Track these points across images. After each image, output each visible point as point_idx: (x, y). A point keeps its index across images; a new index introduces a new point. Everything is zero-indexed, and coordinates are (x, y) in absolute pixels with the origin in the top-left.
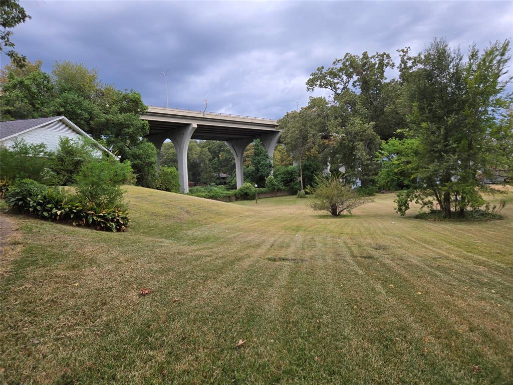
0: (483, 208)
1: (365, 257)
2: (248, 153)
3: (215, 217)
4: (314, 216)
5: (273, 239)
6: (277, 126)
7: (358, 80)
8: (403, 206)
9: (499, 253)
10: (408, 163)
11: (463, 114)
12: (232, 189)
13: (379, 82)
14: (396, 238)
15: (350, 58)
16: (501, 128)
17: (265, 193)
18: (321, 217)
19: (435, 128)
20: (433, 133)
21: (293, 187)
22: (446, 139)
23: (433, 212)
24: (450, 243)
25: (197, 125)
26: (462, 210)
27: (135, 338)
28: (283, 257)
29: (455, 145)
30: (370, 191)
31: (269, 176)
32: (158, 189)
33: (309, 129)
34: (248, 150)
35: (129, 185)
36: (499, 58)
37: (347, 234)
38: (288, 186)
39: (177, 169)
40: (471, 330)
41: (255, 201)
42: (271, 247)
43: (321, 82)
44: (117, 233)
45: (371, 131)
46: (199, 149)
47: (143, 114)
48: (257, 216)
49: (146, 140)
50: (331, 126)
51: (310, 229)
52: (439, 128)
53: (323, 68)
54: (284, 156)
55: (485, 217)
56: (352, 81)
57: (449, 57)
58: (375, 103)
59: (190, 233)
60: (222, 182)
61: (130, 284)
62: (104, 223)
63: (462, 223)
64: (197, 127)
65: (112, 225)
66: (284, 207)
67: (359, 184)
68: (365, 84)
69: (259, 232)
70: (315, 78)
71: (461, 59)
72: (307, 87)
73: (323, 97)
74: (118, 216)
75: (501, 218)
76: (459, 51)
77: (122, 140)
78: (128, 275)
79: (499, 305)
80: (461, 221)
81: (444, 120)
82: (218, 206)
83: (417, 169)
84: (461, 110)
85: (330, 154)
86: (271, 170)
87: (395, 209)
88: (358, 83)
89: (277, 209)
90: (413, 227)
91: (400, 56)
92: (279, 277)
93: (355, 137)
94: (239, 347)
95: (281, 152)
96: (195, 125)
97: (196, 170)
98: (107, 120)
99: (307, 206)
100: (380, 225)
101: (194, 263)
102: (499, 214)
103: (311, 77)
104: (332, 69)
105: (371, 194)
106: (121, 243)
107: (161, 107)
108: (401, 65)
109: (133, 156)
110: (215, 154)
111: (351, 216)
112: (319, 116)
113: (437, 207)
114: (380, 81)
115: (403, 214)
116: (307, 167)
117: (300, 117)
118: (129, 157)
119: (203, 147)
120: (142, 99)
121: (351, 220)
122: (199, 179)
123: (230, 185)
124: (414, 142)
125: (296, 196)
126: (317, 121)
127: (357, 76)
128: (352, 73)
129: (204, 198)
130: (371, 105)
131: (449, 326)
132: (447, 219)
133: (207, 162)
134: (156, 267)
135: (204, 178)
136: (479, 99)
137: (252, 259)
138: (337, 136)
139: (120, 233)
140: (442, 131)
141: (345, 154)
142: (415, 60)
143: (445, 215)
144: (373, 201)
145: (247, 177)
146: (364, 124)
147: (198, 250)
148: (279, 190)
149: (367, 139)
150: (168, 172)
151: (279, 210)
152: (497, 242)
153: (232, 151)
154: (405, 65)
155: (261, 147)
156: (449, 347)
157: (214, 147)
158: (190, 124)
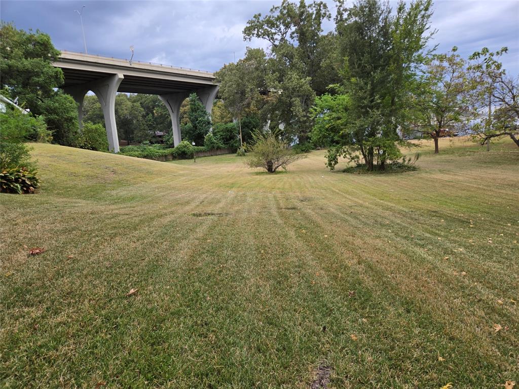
0: (400, 161)
1: (288, 209)
2: (185, 109)
3: (145, 176)
4: (251, 173)
5: (205, 196)
6: (214, 79)
7: (296, 31)
8: (333, 160)
9: (406, 200)
10: (339, 118)
11: (388, 70)
12: (170, 147)
13: (317, 35)
14: (322, 191)
15: (287, 6)
16: (420, 84)
17: (204, 152)
18: (258, 174)
19: (362, 83)
20: (361, 88)
21: (232, 146)
22: (372, 95)
23: (359, 166)
24: (368, 193)
25: (124, 76)
26: (383, 163)
27: (10, 297)
28: (210, 212)
29: (379, 101)
30: (306, 147)
31: (207, 133)
32: (82, 148)
33: (247, 83)
34: (186, 106)
35: (43, 142)
36: (423, 12)
37: (279, 188)
38: (227, 144)
39: (104, 126)
40: (359, 263)
41: (193, 160)
42: (201, 203)
43: (258, 31)
44: (24, 195)
45: (307, 87)
46: (129, 104)
47: (55, 59)
48: (193, 175)
49: (61, 91)
50: (269, 80)
51: (244, 185)
52: (366, 84)
53: (260, 15)
54: (224, 112)
55: (402, 168)
56: (290, 31)
57: (379, 9)
58: (312, 57)
59: (114, 193)
60: (160, 140)
61: (21, 245)
62: (6, 184)
63: (381, 175)
64: (123, 77)
65: (17, 187)
66: (223, 165)
67: (297, 141)
68: (303, 36)
69: (192, 190)
70: (252, 26)
71: (389, 12)
72: (244, 37)
73: (261, 49)
74: (24, 176)
75: (414, 169)
76: (388, 3)
77: (32, 92)
78: (21, 236)
79: (390, 242)
80: (381, 173)
81: (371, 75)
82: (149, 164)
83: (346, 125)
84: (386, 65)
85: (269, 111)
86: (209, 128)
87: (326, 164)
88: (295, 35)
89: (215, 167)
90: (339, 180)
91: (337, 6)
92: (198, 230)
93: (292, 93)
94: (130, 296)
95: (220, 108)
96: (121, 75)
97: (128, 128)
98: (10, 66)
99: (244, 163)
100: (310, 179)
101: (107, 221)
102: (414, 165)
103: (248, 25)
104: (270, 17)
105: (307, 151)
106: (22, 205)
107: (77, 52)
108: (337, 16)
109: (47, 110)
110: (149, 109)
111: (286, 172)
112: (257, 69)
113: (362, 161)
114: (317, 33)
115: (332, 169)
116: (246, 124)
117: (238, 70)
118: (42, 111)
119: (134, 102)
120: (52, 42)
121: (285, 176)
122: (133, 137)
123: (167, 144)
124: (345, 99)
125: (236, 154)
126: (255, 74)
127: (295, 26)
128: (289, 23)
129: (138, 157)
130: (309, 59)
131: (342, 261)
132: (369, 172)
133: (140, 118)
134: (59, 227)
135: (138, 137)
136: (403, 55)
137: (176, 215)
138: (276, 91)
139: (27, 195)
140: (369, 87)
141: (283, 111)
142: (350, 11)
143: (369, 168)
144: (306, 157)
145: (185, 134)
146: (301, 79)
147: (117, 209)
148: (219, 148)
149: (304, 95)
150: (92, 129)
151: (217, 168)
152: (407, 190)
153: (168, 107)
154: (341, 17)
155: (198, 103)
156: (335, 278)
157: (147, 102)
158: (116, 74)
